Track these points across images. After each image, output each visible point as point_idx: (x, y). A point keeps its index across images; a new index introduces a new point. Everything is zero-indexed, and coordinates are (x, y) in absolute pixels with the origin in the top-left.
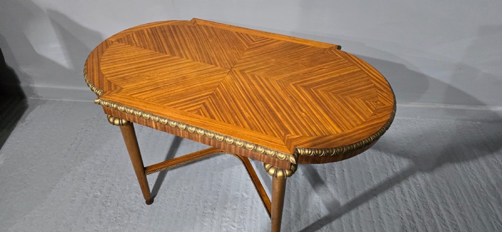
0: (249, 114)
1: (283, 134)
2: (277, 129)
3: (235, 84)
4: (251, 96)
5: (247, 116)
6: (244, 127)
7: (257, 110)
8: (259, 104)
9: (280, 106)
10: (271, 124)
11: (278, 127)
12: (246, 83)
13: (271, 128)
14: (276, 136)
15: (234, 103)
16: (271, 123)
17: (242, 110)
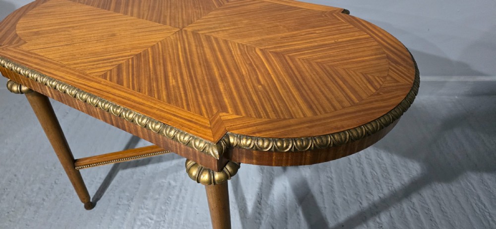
0: (177, 81)
1: (215, 111)
2: (209, 104)
3: (177, 45)
4: (192, 60)
5: (171, 85)
6: (159, 98)
7: (191, 77)
8: (198, 70)
9: (228, 75)
10: (202, 97)
11: (212, 101)
12: (193, 44)
13: (201, 102)
14: (201, 114)
15: (162, 68)
16: (204, 97)
17: (168, 76)
